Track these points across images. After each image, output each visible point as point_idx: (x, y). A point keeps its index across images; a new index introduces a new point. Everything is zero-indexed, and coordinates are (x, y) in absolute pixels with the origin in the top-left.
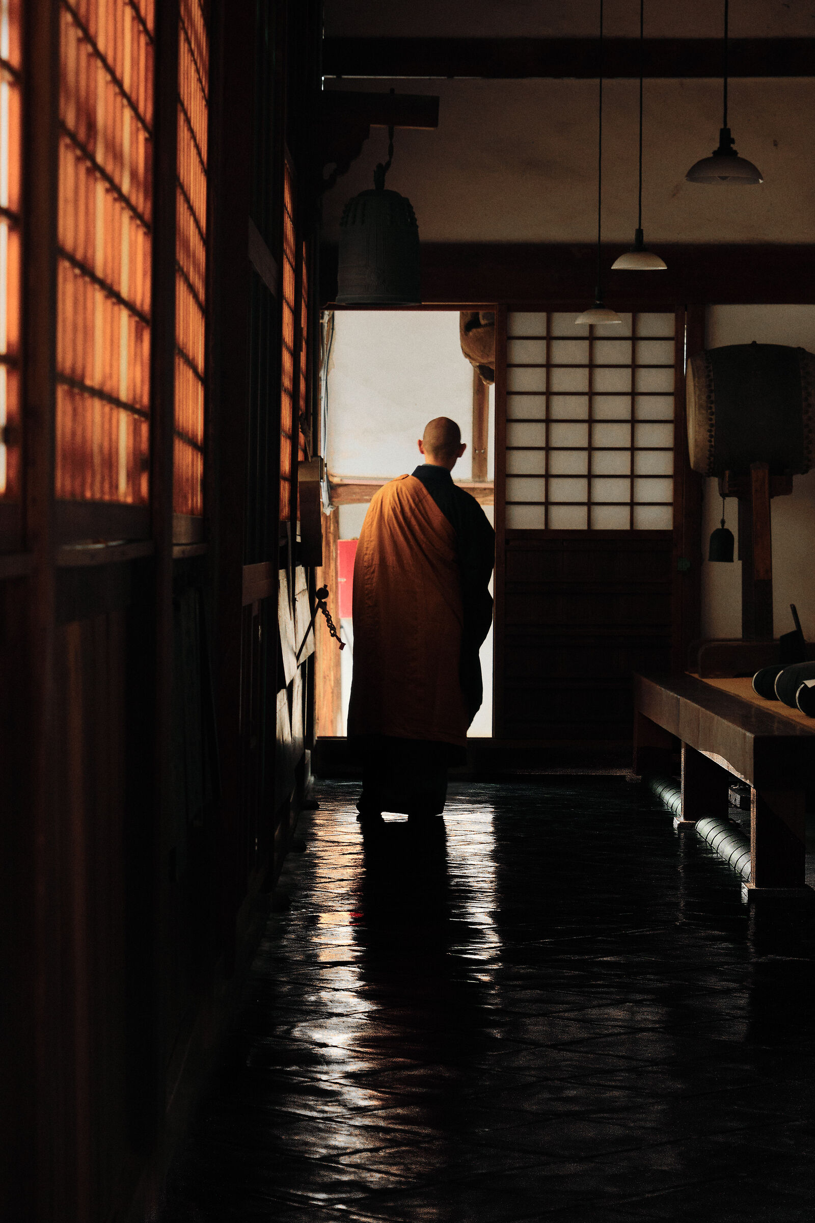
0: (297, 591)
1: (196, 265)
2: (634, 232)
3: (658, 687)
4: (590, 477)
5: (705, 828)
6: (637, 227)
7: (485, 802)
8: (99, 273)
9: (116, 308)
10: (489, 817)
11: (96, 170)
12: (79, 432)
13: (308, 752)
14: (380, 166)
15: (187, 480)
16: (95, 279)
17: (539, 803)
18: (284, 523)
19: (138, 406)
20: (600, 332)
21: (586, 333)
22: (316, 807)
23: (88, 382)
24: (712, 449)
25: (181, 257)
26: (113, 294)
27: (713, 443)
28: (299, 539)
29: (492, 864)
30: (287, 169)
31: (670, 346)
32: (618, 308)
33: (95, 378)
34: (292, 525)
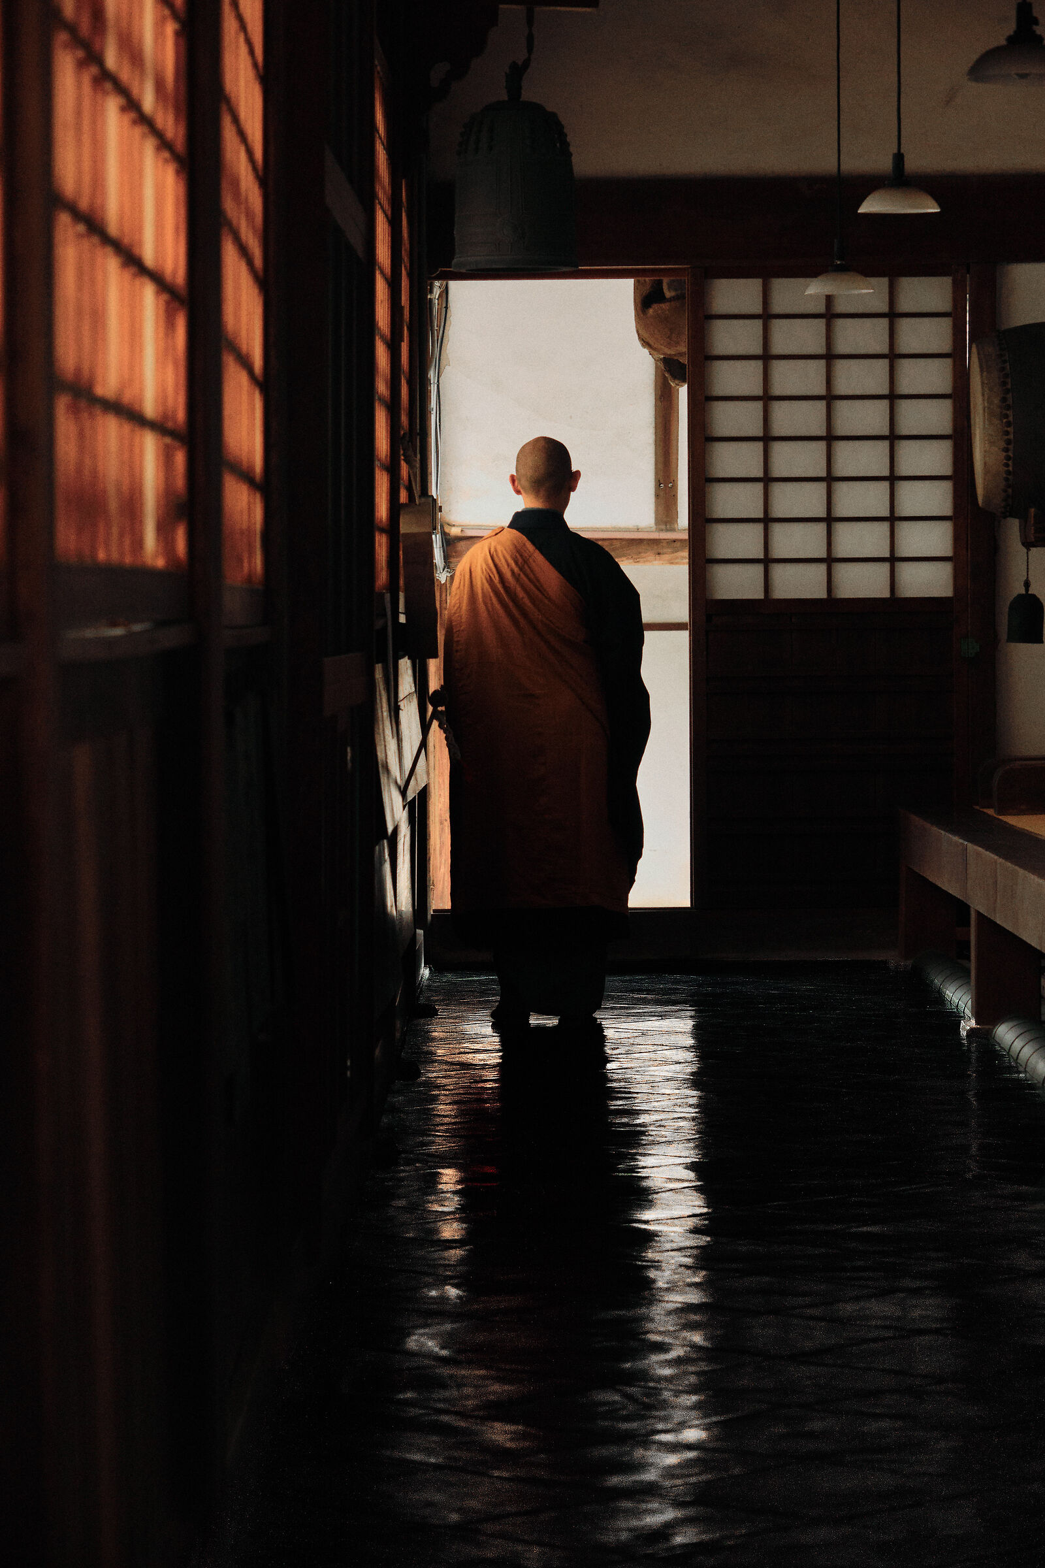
0: (401, 696)
1: (249, 215)
2: (891, 157)
3: (934, 829)
4: (830, 520)
5: (1007, 1034)
6: (895, 151)
7: (684, 1002)
8: (113, 229)
9: (138, 282)
10: (687, 1025)
11: (106, 80)
12: (88, 461)
13: (420, 932)
14: (514, 66)
15: (242, 533)
16: (108, 241)
17: (761, 1003)
18: (382, 596)
19: (170, 424)
20: (840, 307)
21: (821, 309)
22: (431, 1013)
23: (100, 391)
24: (1010, 477)
25: (229, 205)
26: (132, 260)
27: (1011, 469)
28: (402, 619)
29: (695, 1093)
30: (378, 73)
31: (946, 324)
32: (868, 272)
33: (108, 384)
34: (392, 597)
